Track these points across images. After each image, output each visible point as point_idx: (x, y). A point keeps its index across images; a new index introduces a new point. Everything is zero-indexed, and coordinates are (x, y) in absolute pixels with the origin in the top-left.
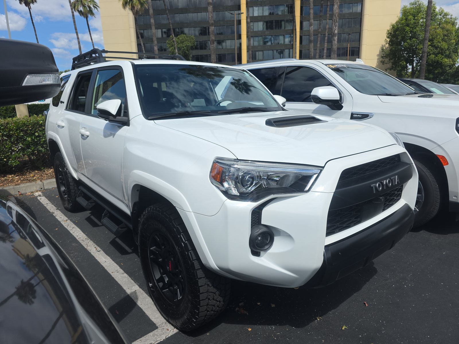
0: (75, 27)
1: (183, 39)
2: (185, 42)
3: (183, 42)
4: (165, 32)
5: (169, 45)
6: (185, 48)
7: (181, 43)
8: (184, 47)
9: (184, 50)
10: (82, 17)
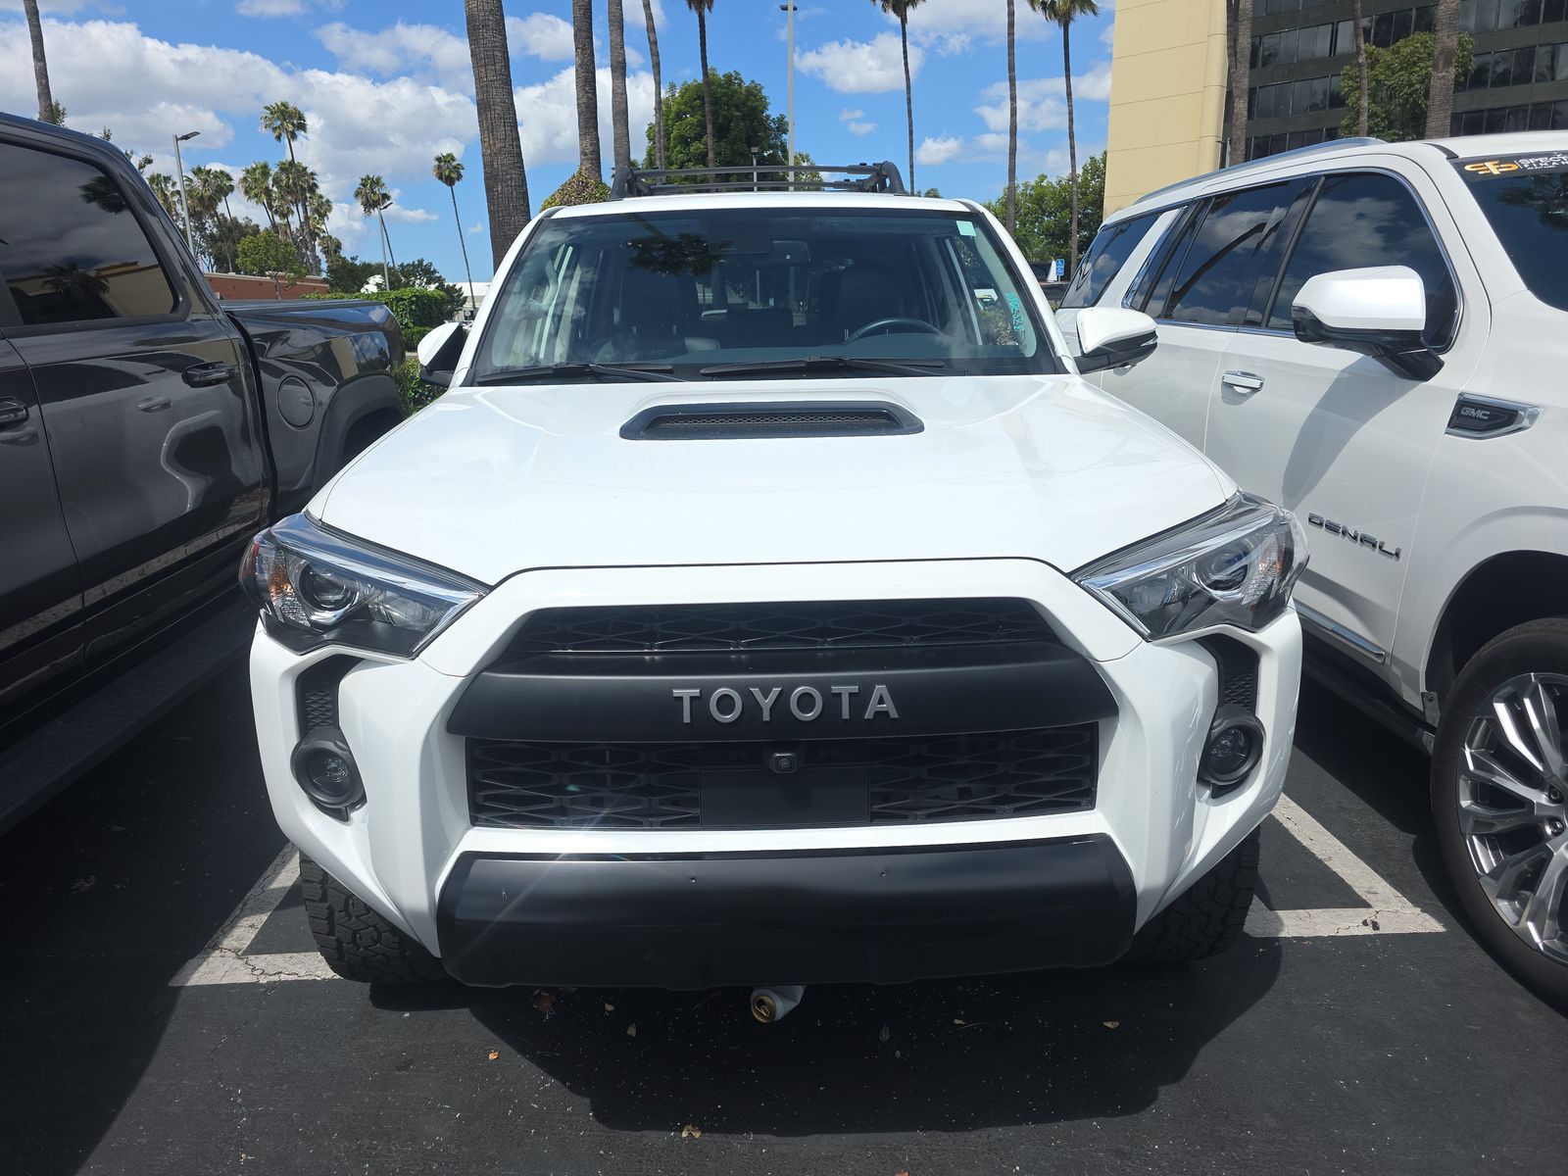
0: (1009, 61)
1: (1412, 54)
2: (1422, 65)
3: (1415, 63)
4: (1367, 31)
5: (1350, 83)
6: (1418, 86)
7: (1401, 69)
8: (1412, 85)
9: (1411, 95)
10: (1055, 23)
